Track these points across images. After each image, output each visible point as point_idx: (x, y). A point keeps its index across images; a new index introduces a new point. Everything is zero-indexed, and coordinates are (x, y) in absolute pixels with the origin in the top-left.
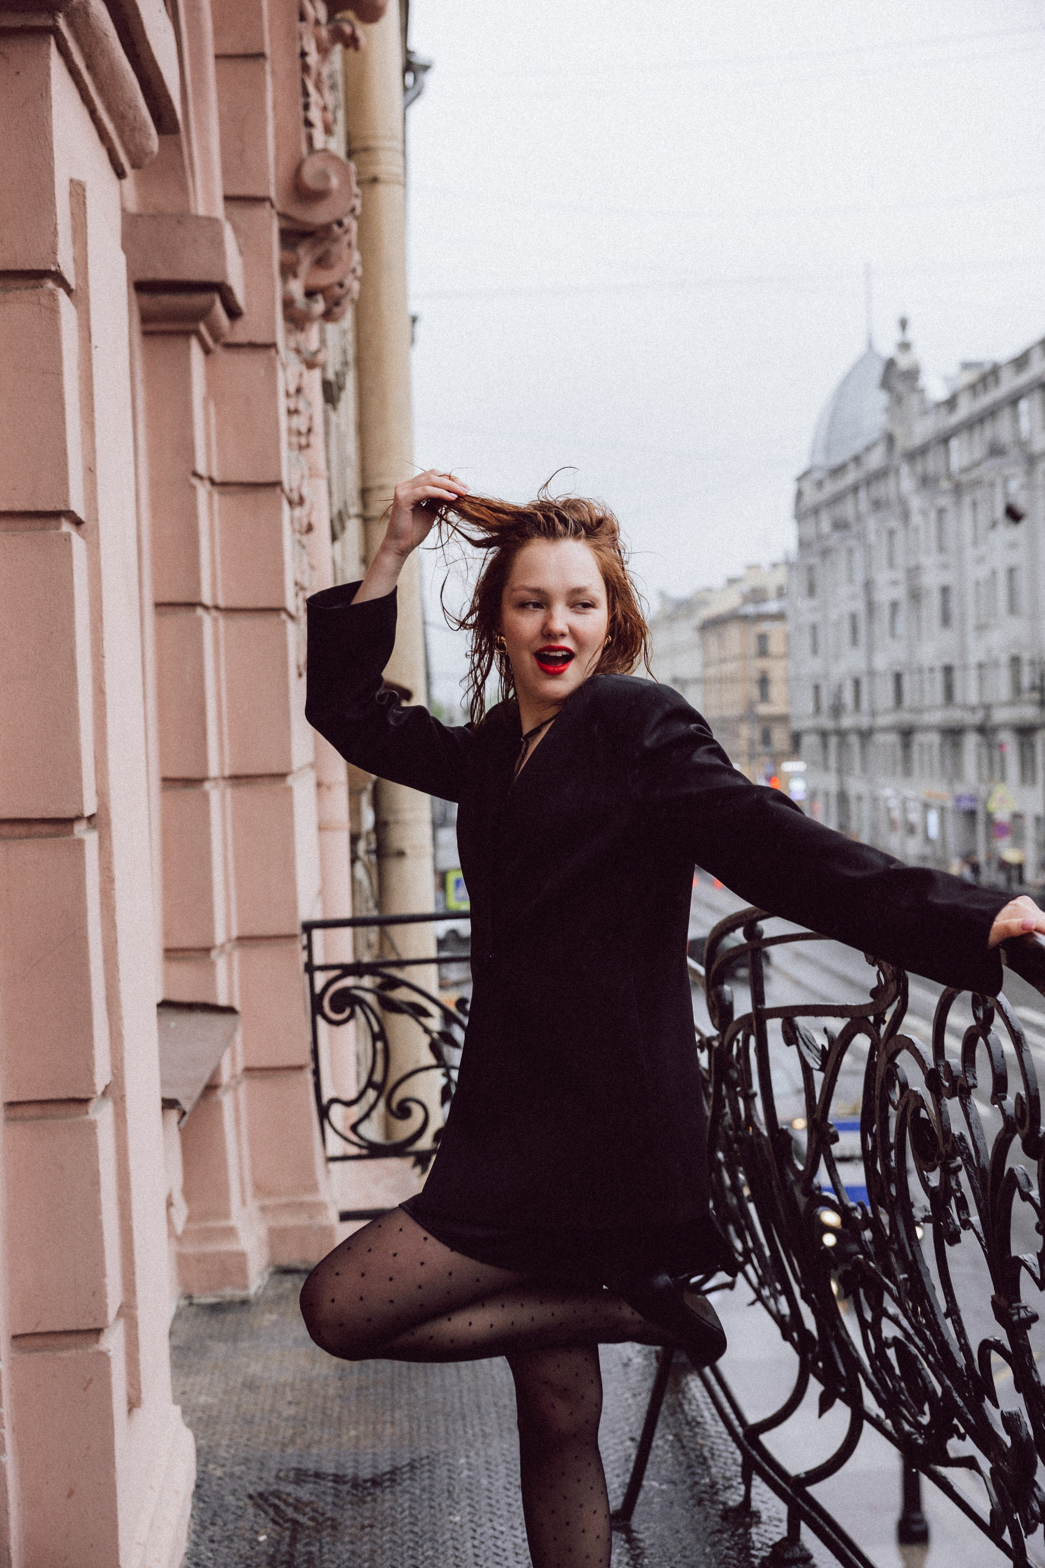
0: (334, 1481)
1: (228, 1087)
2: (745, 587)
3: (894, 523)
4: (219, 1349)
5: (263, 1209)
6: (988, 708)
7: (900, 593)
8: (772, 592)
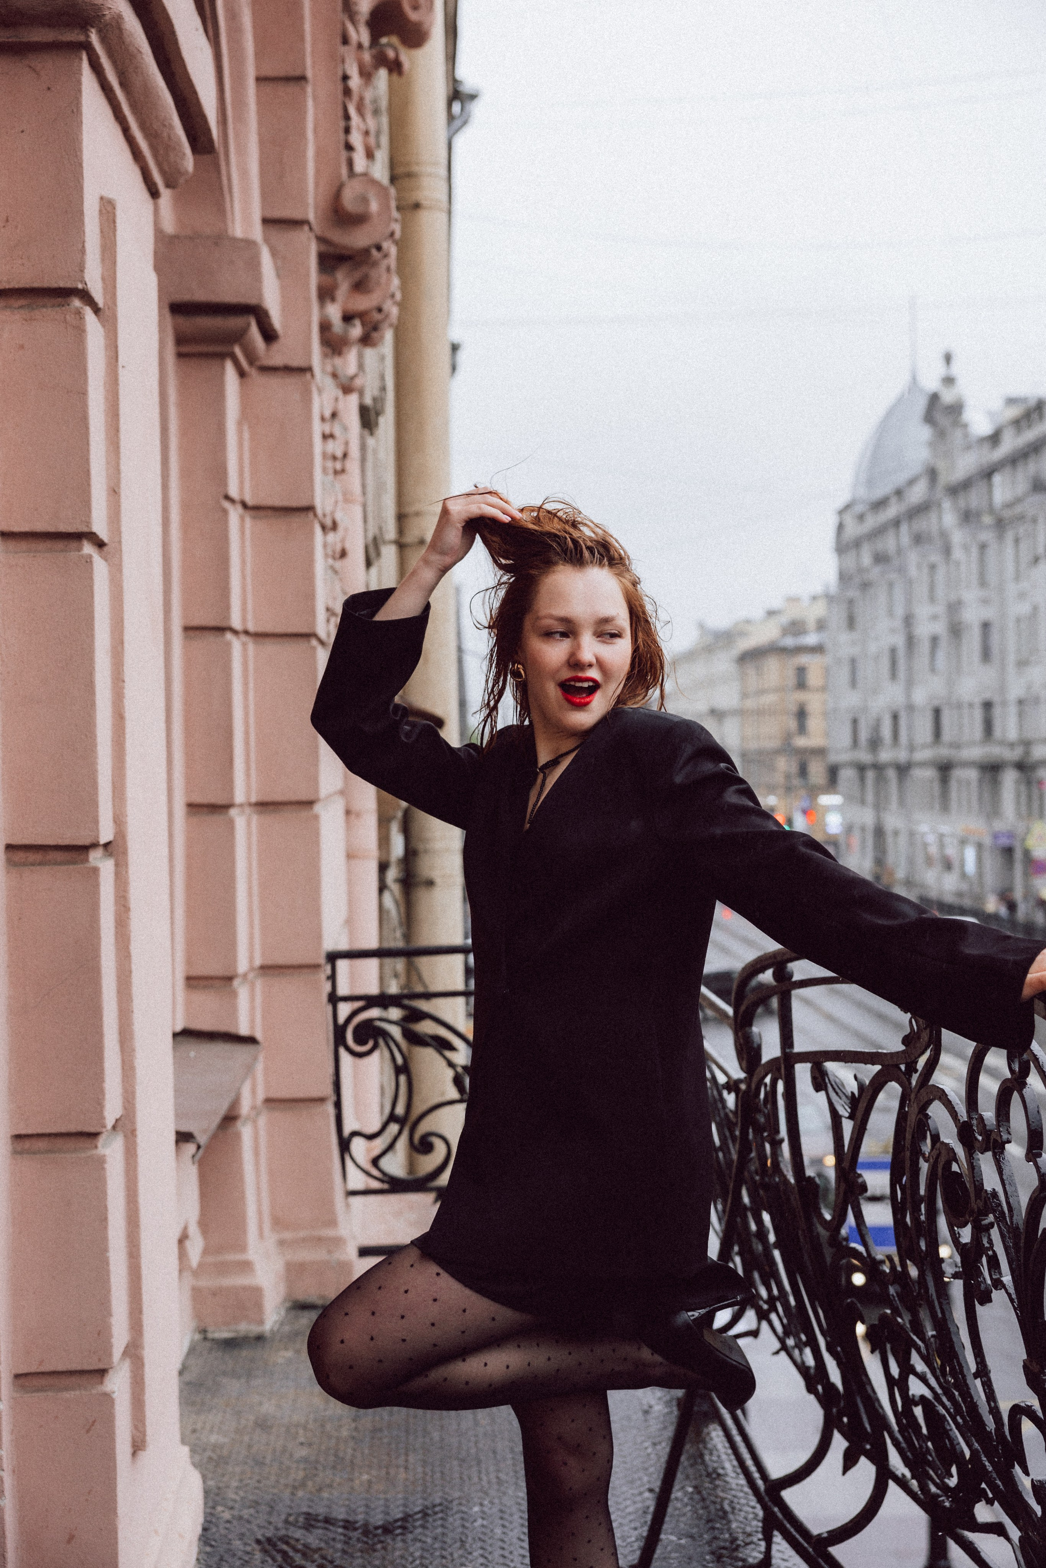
0: (345, 1527)
1: (248, 1118)
2: (784, 619)
3: (936, 557)
4: (233, 1386)
5: (281, 1243)
6: (1027, 744)
7: (940, 628)
8: (811, 624)
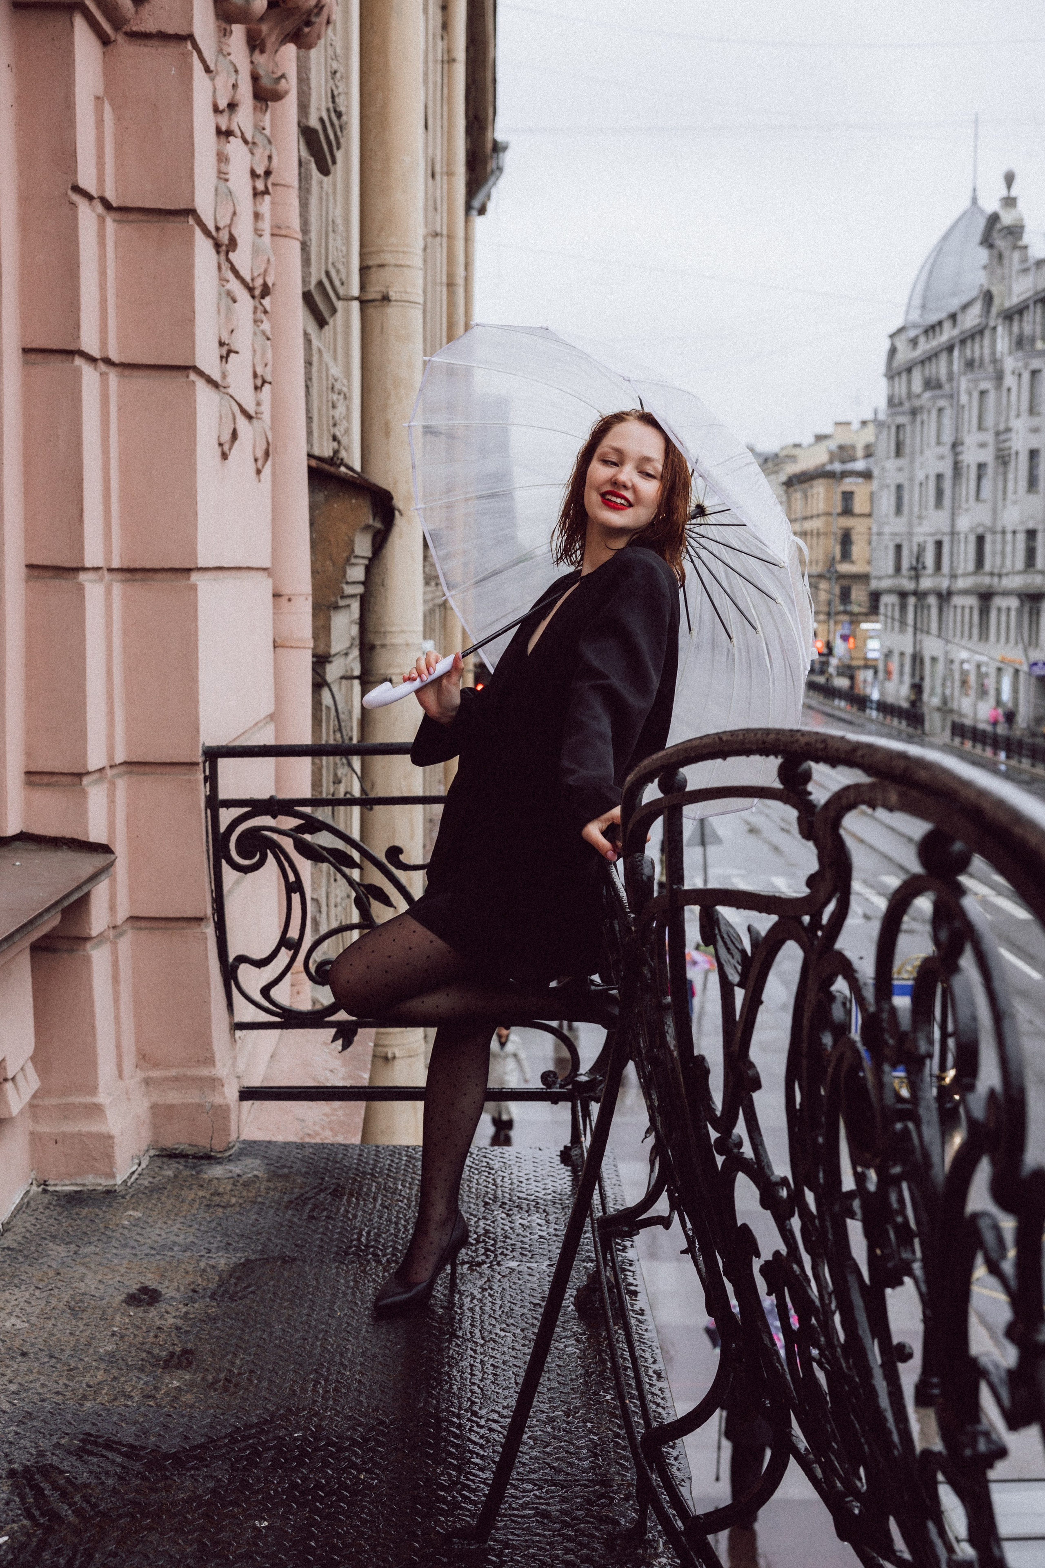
0: (127, 1455)
1: (100, 940)
2: (832, 445)
3: (986, 384)
5: (147, 1082)
8: (860, 450)
